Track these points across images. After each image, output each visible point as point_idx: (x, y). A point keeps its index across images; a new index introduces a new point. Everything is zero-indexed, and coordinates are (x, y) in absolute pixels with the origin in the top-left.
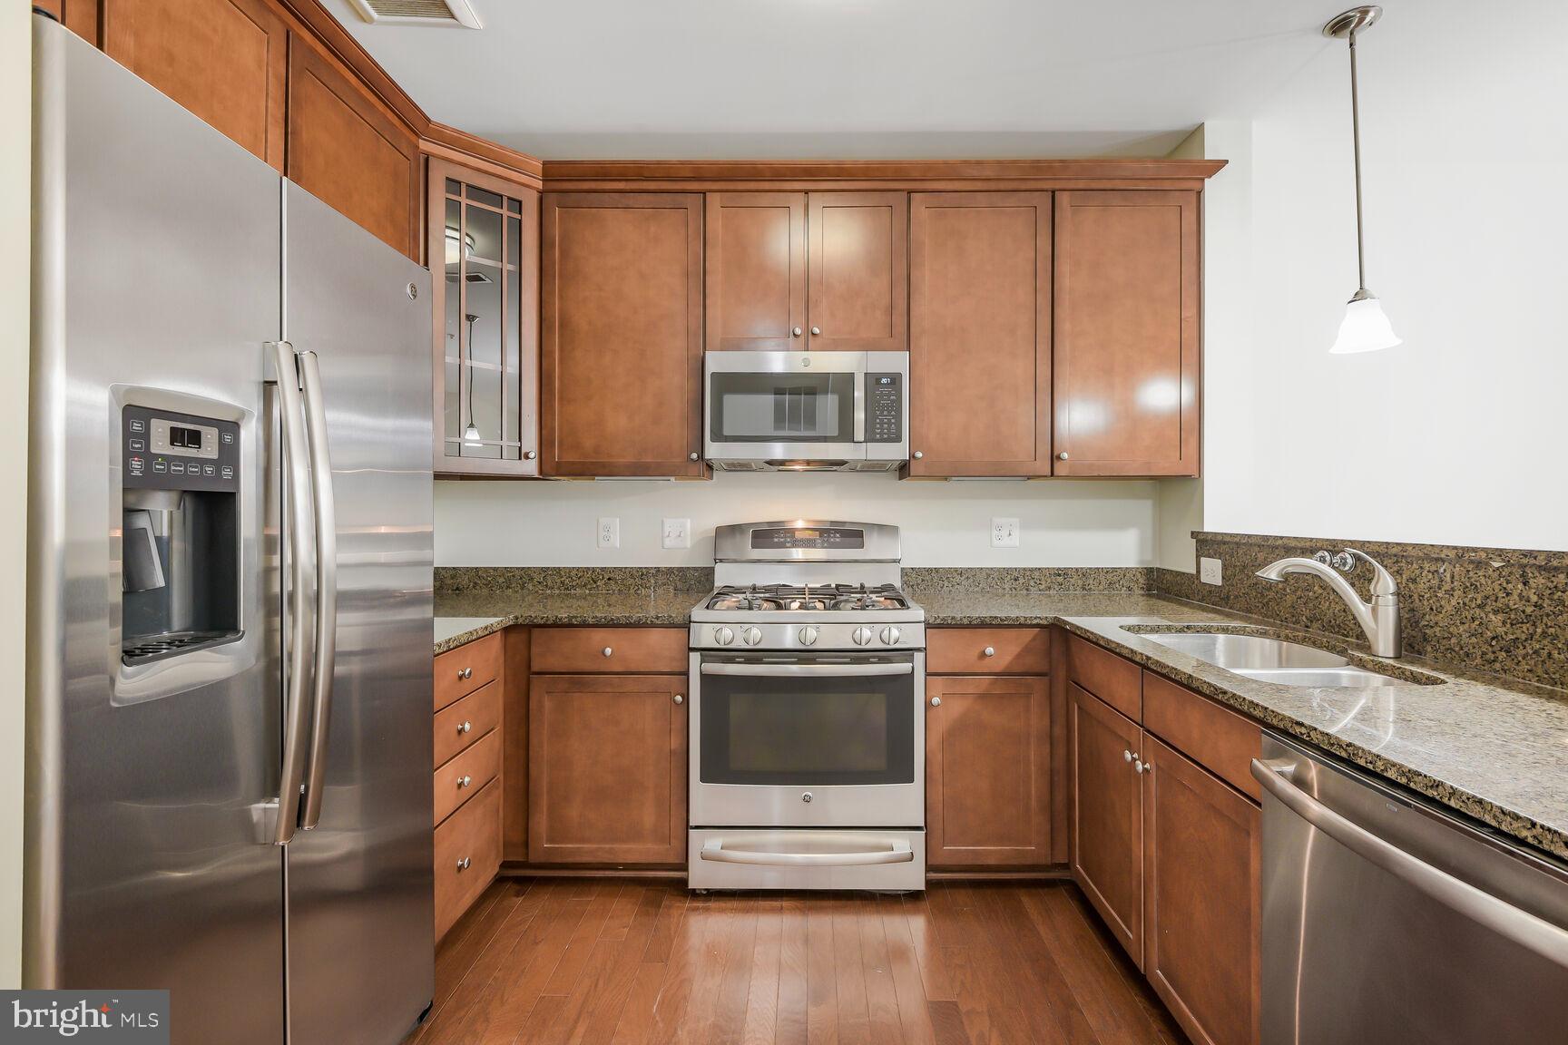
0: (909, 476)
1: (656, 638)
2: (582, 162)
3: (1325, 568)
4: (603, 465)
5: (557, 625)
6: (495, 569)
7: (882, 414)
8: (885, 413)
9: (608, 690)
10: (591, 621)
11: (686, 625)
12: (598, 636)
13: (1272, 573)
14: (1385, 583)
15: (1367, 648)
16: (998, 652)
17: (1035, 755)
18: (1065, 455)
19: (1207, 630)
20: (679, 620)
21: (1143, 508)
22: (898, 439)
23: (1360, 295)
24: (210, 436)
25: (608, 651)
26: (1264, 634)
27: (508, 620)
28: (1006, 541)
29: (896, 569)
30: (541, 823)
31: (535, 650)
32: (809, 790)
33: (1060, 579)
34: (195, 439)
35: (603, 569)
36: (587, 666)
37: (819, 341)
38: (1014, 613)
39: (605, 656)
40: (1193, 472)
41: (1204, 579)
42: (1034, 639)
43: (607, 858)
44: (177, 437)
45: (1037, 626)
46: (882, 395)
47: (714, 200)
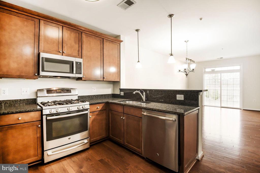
0: (82, 80)
3: (139, 92)
7: (78, 69)
9: (19, 127)
11: (42, 110)
12: (15, 115)
13: (134, 93)
14: (144, 93)
15: (143, 100)
16: (99, 107)
17: (104, 122)
18: (105, 78)
19: (125, 101)
21: (112, 85)
22: (81, 74)
23: (139, 62)
26: (131, 101)
28: (94, 91)
29: (77, 96)
33: (102, 96)
35: (3, 101)
36: (13, 123)
37: (65, 54)
38: (96, 102)
39: (19, 120)
40: (119, 81)
41: (121, 95)
42: (104, 105)
45: (105, 103)
46: (78, 66)
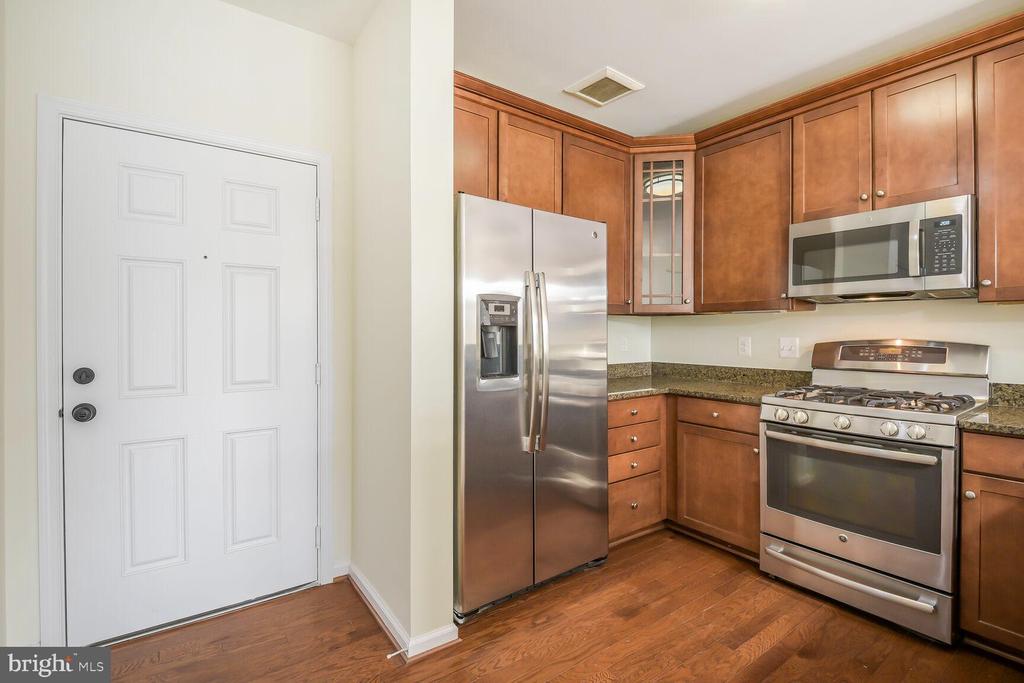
1: (743, 410)
2: (715, 127)
4: (727, 305)
5: (688, 396)
6: (683, 365)
7: (941, 251)
8: (944, 250)
9: (717, 438)
10: (706, 396)
11: (758, 405)
12: (711, 405)
20: (756, 401)
22: (958, 271)
24: (507, 307)
25: (715, 414)
27: (666, 391)
30: (683, 504)
31: (680, 409)
32: (845, 534)
34: (502, 309)
35: (740, 369)
36: (702, 420)
37: (885, 200)
39: (713, 417)
43: (716, 535)
44: (497, 308)
46: (940, 235)
47: (799, 120)
